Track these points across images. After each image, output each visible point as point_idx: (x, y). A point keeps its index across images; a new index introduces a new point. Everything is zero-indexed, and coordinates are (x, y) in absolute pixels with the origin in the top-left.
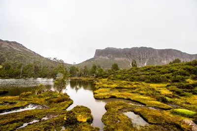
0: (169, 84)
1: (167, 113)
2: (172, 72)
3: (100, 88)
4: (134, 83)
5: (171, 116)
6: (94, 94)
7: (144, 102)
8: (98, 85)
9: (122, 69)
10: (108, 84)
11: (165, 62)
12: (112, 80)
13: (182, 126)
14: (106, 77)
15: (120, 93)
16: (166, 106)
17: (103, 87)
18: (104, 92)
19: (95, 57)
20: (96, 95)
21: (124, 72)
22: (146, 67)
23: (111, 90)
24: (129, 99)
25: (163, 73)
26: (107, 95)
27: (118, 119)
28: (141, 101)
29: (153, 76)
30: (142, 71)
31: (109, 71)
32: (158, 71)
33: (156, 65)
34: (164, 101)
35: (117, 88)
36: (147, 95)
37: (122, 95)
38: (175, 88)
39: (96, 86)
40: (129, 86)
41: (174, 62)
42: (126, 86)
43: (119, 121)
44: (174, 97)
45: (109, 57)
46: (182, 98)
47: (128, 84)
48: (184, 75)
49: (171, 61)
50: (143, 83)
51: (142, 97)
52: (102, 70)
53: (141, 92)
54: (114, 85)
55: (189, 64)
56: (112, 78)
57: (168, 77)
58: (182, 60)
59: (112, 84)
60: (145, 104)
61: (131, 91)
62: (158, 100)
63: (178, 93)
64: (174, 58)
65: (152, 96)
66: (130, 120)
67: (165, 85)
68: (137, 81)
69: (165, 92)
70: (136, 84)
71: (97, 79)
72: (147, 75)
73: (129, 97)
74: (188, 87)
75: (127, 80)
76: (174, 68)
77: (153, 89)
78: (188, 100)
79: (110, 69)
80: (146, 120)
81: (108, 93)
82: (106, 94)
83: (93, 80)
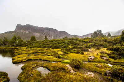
0: (62, 49)
1: (60, 63)
2: (64, 42)
3: (19, 54)
4: (45, 49)
5: (61, 64)
6: (12, 60)
7: (49, 60)
8: (17, 52)
9: (38, 40)
10: (27, 51)
11: (62, 38)
12: (31, 48)
13: (65, 68)
14: (25, 46)
15: (35, 57)
16: (60, 60)
17: (22, 54)
18: (22, 57)
19: (15, 30)
20: (15, 60)
21: (39, 42)
22: (52, 40)
23: (28, 55)
24: (41, 60)
25: (60, 43)
26: (25, 59)
27: (32, 74)
28: (48, 60)
29: (56, 45)
30: (50, 42)
31: (28, 41)
32: (58, 42)
33: (57, 39)
34: (59, 57)
35: (33, 53)
36: (52, 55)
37: (36, 57)
38: (64, 51)
39: (15, 54)
40: (42, 51)
41: (65, 38)
42: (40, 52)
43: (32, 75)
44: (63, 55)
45: (29, 32)
46: (66, 55)
47: (42, 50)
48: (68, 44)
49: (64, 37)
50: (50, 49)
51: (48, 57)
52: (22, 41)
53: (49, 54)
54: (32, 52)
55: (70, 39)
56: (30, 46)
57: (62, 46)
58: (68, 37)
59: (29, 51)
60: (49, 61)
61: (42, 54)
62: (57, 58)
63: (65, 53)
64: (65, 36)
65: (54, 55)
66: (40, 72)
67: (61, 49)
68: (47, 48)
69: (60, 53)
70: (46, 50)
71: (17, 47)
72: (53, 44)
73: (41, 58)
74: (69, 50)
75: (41, 48)
76: (65, 41)
77: (55, 52)
78: (69, 55)
79: (29, 40)
80: (49, 70)
81: (26, 58)
82: (23, 58)
83: (13, 49)
